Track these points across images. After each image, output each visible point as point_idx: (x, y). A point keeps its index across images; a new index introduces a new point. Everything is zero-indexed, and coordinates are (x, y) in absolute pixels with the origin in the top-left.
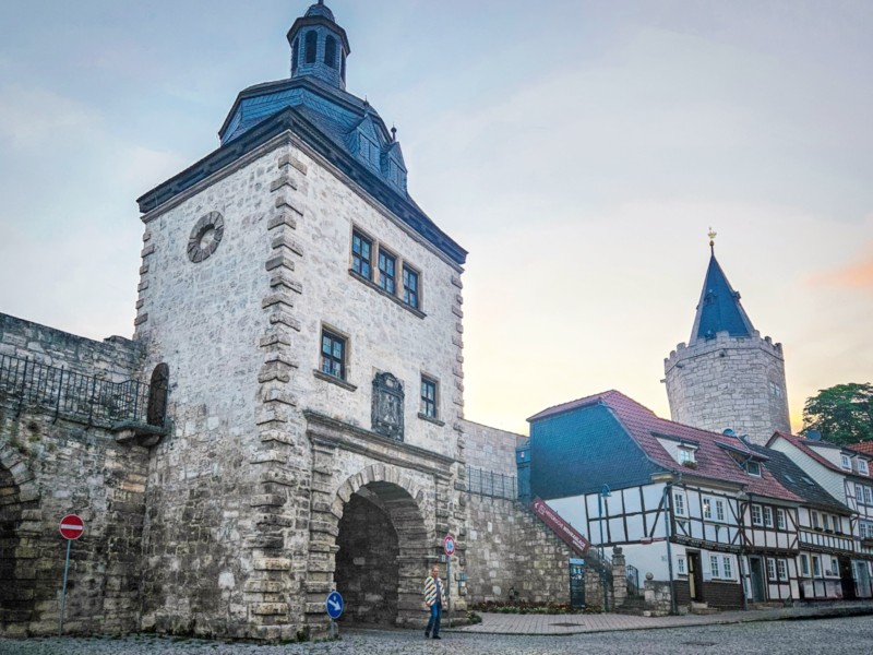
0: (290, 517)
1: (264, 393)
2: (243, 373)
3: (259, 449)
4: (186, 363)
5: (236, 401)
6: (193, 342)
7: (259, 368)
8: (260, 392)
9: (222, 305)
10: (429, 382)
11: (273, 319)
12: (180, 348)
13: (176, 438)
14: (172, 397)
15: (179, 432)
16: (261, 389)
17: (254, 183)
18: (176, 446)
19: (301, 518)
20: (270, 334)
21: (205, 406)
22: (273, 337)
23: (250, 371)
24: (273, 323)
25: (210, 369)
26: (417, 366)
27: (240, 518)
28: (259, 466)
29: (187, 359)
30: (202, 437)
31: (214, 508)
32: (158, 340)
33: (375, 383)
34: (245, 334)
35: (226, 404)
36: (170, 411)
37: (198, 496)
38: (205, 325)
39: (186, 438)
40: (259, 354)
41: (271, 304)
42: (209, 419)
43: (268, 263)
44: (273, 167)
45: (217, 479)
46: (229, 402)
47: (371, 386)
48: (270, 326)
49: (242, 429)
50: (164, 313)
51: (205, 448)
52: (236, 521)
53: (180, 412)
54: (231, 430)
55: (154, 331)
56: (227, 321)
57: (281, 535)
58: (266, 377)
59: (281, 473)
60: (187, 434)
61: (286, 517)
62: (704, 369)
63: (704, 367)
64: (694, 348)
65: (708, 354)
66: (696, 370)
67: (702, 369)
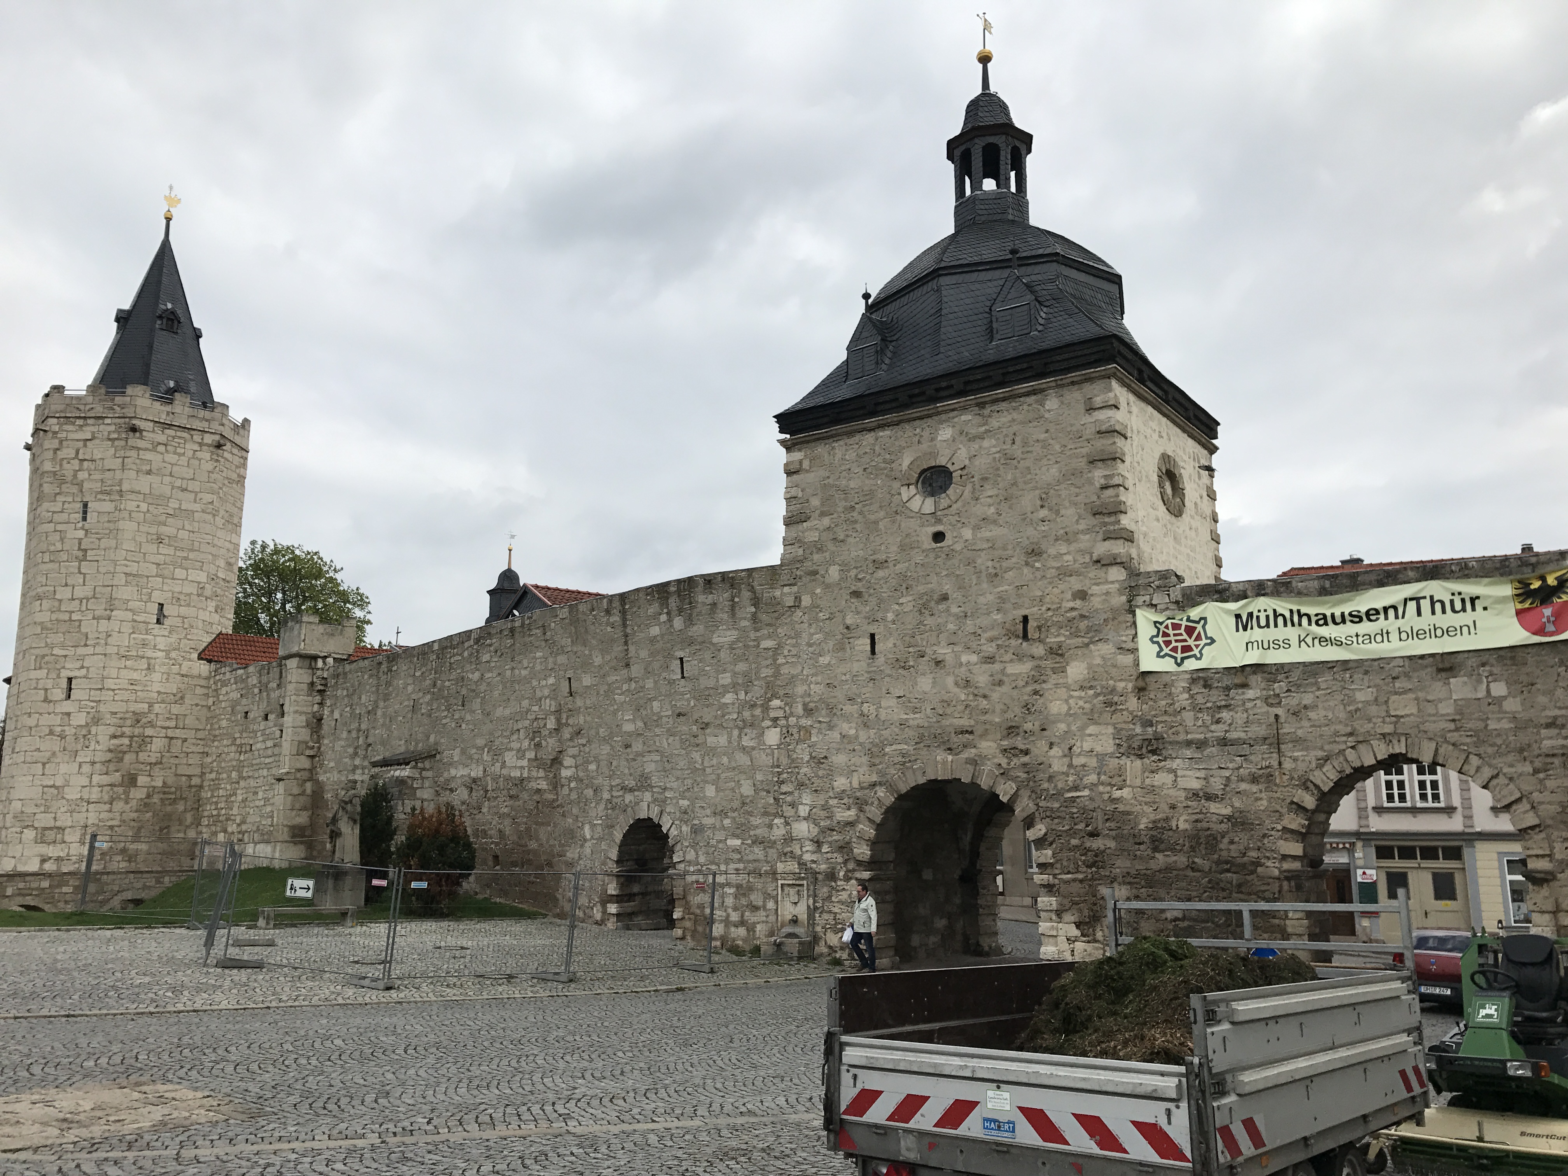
62: (180, 455)
63: (179, 450)
64: (168, 408)
65: (192, 432)
66: (161, 448)
67: (175, 453)
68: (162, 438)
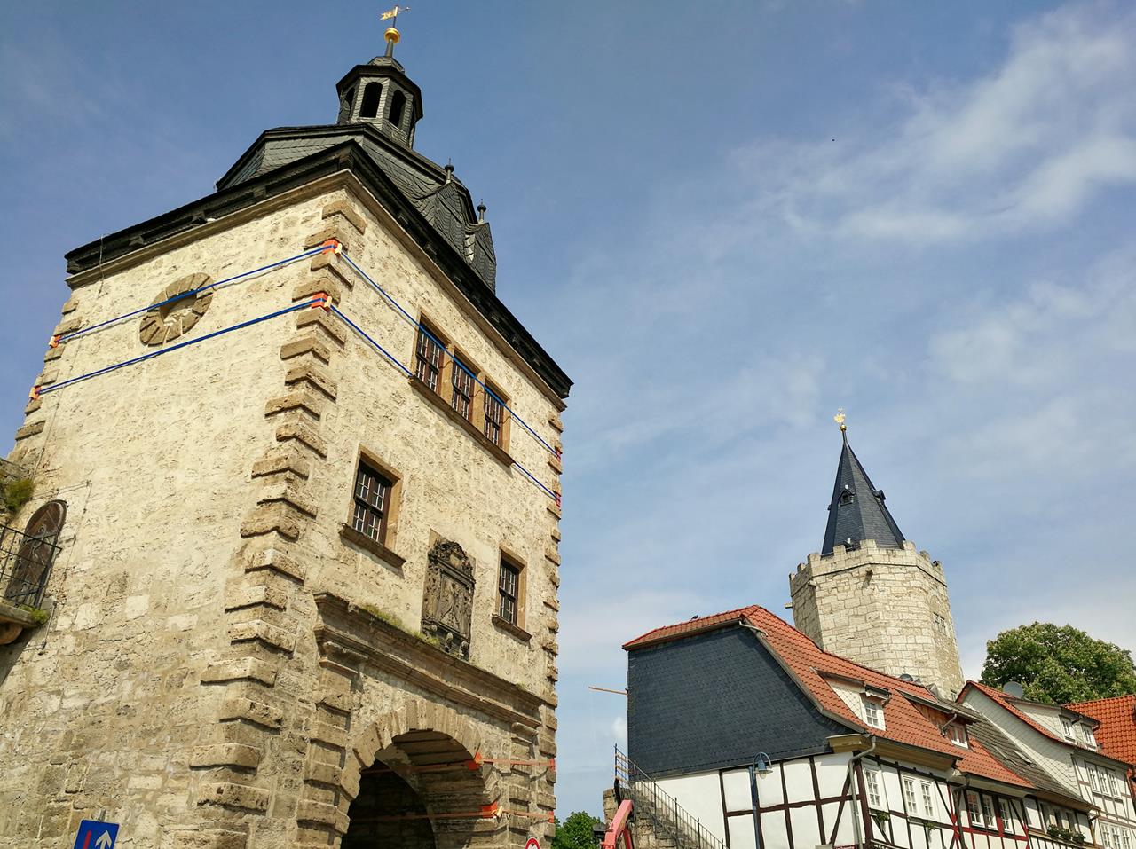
0: (266, 792)
1: (248, 554)
2: (211, 519)
3: (224, 656)
4: (101, 502)
5: (190, 569)
6: (124, 467)
7: (244, 512)
8: (241, 553)
9: (189, 409)
10: (511, 566)
11: (284, 433)
12: (94, 478)
13: (56, 632)
14: (61, 561)
15: (62, 622)
16: (245, 547)
17: (277, 236)
18: (53, 647)
19: (284, 794)
20: (274, 456)
21: (126, 575)
22: (279, 460)
23: (225, 516)
24: (281, 439)
25: (148, 512)
26: (497, 538)
27: (161, 791)
28: (220, 688)
29: (106, 495)
30: (108, 632)
31: (109, 769)
32: (56, 464)
33: (433, 559)
34: (225, 456)
35: (169, 573)
36: (53, 586)
37: (78, 746)
38: (152, 440)
39: (76, 634)
40: (249, 488)
41: (283, 410)
42: (129, 599)
43: (284, 348)
44: (312, 217)
45: (125, 711)
46: (175, 570)
47: (425, 561)
48: (276, 444)
49: (195, 618)
50: (76, 420)
51: (111, 651)
52: (155, 798)
53: (73, 586)
54: (171, 620)
55: (51, 449)
56: (194, 434)
57: (244, 828)
58: (256, 527)
59: (260, 704)
60: (80, 624)
61: (259, 790)
62: (847, 591)
63: (846, 588)
64: (831, 561)
65: (851, 571)
66: (835, 591)
67: (844, 591)
68: (833, 584)
